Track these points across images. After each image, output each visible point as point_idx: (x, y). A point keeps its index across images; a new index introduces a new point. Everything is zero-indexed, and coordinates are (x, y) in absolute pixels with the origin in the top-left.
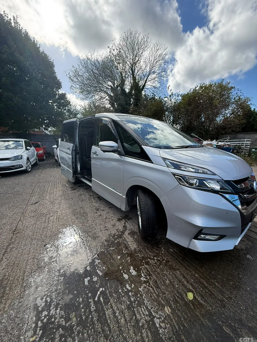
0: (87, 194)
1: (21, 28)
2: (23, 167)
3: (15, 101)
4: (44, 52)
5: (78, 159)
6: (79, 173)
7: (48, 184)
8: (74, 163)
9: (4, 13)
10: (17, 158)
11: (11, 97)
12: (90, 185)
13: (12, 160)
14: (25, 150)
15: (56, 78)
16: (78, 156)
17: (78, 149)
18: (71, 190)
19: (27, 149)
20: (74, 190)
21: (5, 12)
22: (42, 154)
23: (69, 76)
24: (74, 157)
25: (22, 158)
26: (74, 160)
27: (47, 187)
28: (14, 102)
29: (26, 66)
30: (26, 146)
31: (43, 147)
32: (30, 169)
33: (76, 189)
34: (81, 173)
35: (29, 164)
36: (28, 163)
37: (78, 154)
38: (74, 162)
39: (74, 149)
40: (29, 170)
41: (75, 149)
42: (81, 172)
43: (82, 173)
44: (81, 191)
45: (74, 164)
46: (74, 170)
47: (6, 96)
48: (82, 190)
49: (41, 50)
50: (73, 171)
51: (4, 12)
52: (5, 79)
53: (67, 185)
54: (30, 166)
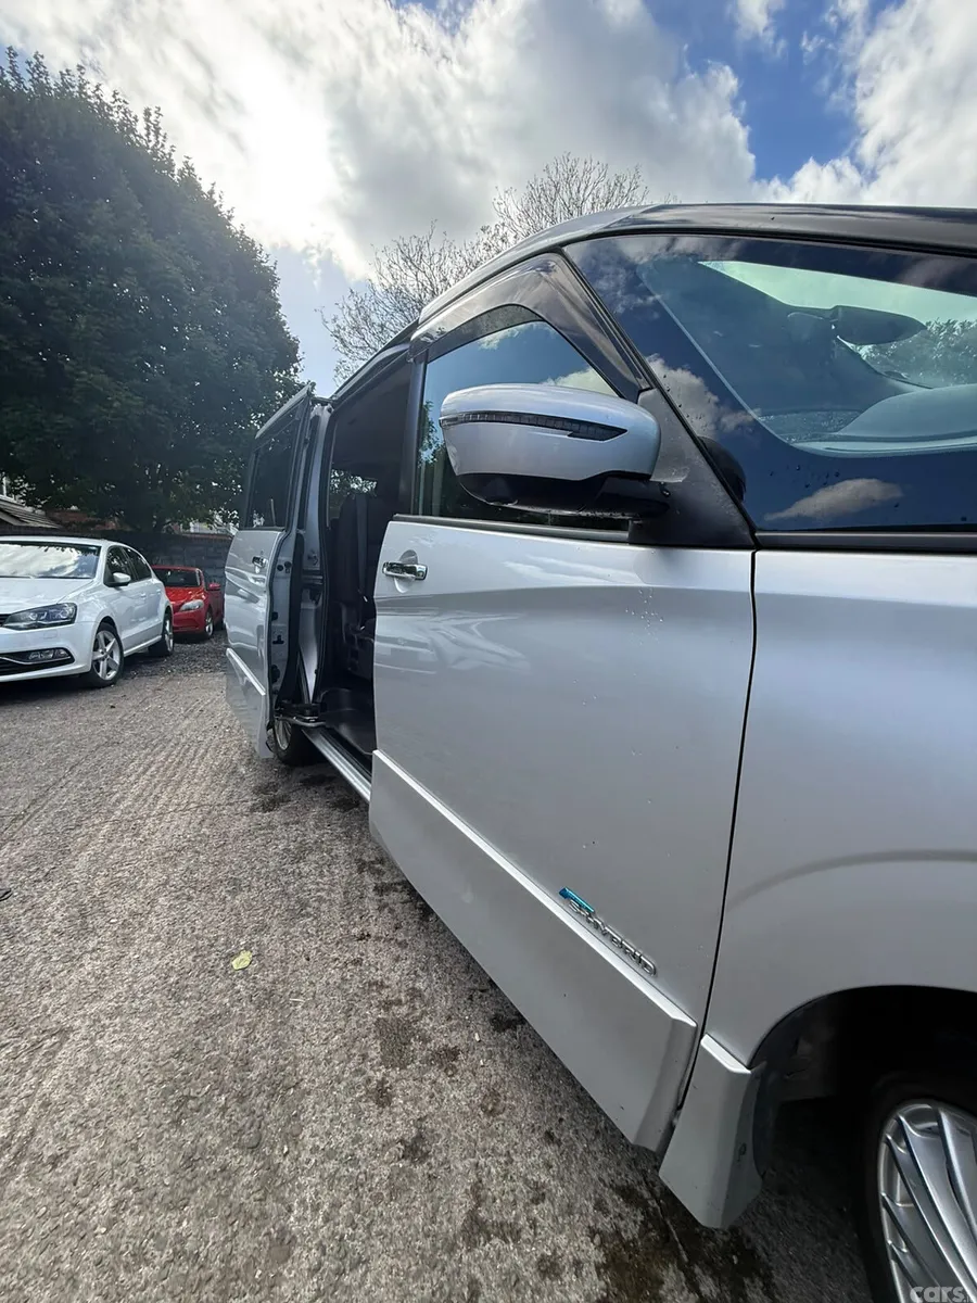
0: (341, 849)
1: (167, 151)
2: (71, 660)
3: (116, 404)
4: (242, 232)
5: (309, 625)
6: (309, 707)
7: (151, 758)
8: (279, 641)
9: (113, 100)
10: (49, 616)
11: (102, 389)
12: (365, 791)
13: (22, 625)
14: (102, 582)
15: (278, 325)
16: (309, 607)
17: (318, 567)
18: (253, 810)
19: (111, 582)
20: (269, 806)
21: (117, 97)
22: (198, 612)
23: (332, 327)
24: (284, 613)
25: (71, 620)
26: (282, 624)
27: (132, 778)
28: (111, 407)
29: (170, 276)
30: (111, 568)
31: (207, 585)
32: (112, 674)
33: (284, 799)
34: (319, 709)
35: (108, 648)
36: (107, 642)
37: (313, 598)
38: (285, 638)
39: (287, 557)
40: (108, 678)
41: (290, 560)
42: (319, 700)
43: (323, 706)
44: (312, 821)
45: (282, 652)
46: (278, 686)
47: (85, 383)
48: (315, 811)
49: (235, 225)
50: (271, 692)
51: (114, 96)
52: (85, 321)
53: (242, 770)
54: (117, 659)
